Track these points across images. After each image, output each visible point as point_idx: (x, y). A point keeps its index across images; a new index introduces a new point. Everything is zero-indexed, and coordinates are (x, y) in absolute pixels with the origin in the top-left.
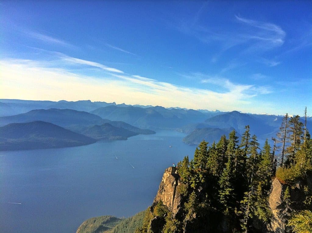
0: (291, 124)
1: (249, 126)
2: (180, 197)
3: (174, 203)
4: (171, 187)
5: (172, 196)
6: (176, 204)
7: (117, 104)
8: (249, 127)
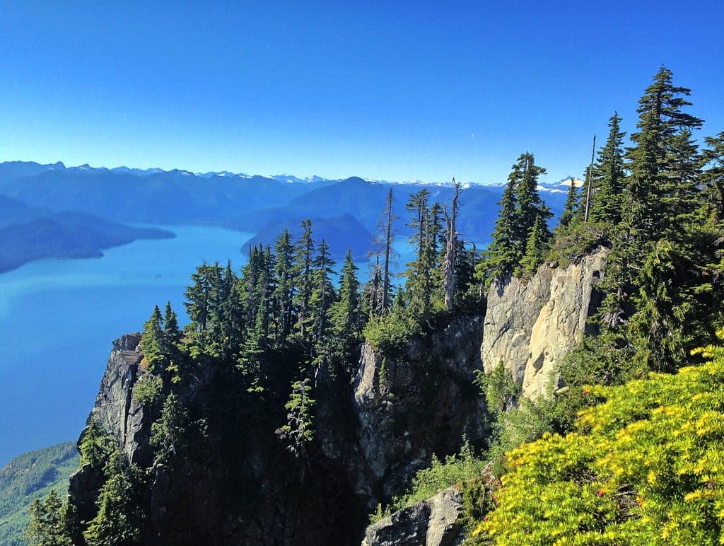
0: (413, 211)
1: (309, 221)
2: (141, 412)
3: (128, 427)
4: (121, 387)
5: (124, 410)
6: (133, 428)
7: (67, 167)
8: (310, 224)
